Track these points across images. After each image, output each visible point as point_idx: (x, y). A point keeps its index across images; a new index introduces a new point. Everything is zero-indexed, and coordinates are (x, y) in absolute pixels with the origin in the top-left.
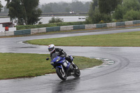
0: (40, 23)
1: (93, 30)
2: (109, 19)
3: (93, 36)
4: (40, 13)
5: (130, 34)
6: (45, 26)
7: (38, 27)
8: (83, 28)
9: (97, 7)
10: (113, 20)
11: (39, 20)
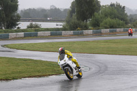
0: (18, 28)
1: (70, 36)
2: (85, 26)
3: (69, 43)
4: (18, 19)
5: (106, 41)
6: (23, 31)
7: (16, 31)
8: (60, 35)
9: (74, 15)
10: (90, 27)
11: (17, 25)
